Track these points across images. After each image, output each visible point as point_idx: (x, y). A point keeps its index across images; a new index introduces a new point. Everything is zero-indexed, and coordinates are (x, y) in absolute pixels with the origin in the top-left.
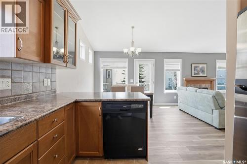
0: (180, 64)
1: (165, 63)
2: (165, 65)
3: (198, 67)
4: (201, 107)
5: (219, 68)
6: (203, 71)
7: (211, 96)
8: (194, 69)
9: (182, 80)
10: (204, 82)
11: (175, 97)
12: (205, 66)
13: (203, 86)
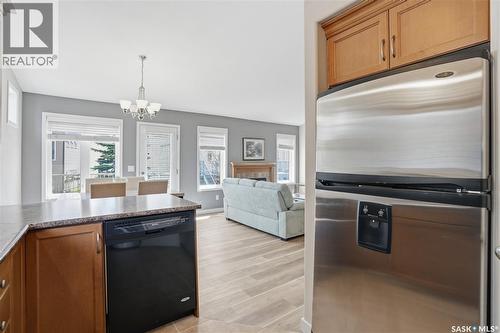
0: (225, 137)
1: (199, 135)
2: (200, 139)
3: (253, 143)
4: (262, 210)
5: (281, 146)
6: (259, 152)
7: (276, 192)
8: (247, 147)
9: (229, 164)
10: (260, 168)
11: (217, 198)
12: (262, 142)
13: (260, 175)
